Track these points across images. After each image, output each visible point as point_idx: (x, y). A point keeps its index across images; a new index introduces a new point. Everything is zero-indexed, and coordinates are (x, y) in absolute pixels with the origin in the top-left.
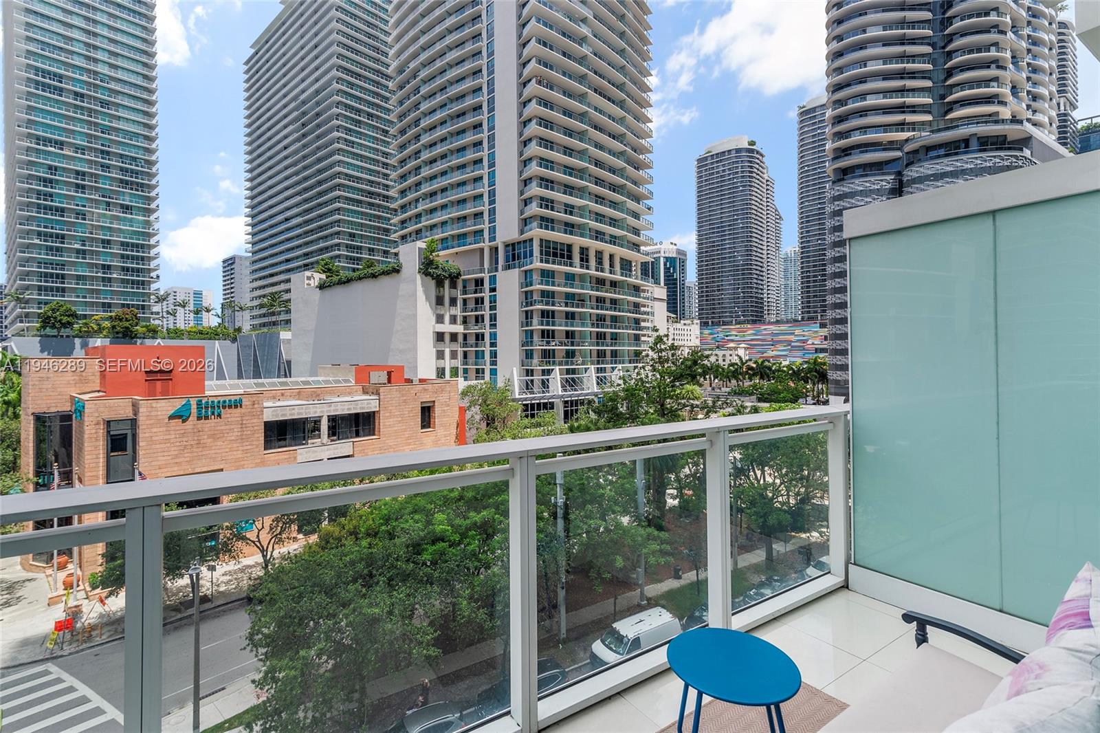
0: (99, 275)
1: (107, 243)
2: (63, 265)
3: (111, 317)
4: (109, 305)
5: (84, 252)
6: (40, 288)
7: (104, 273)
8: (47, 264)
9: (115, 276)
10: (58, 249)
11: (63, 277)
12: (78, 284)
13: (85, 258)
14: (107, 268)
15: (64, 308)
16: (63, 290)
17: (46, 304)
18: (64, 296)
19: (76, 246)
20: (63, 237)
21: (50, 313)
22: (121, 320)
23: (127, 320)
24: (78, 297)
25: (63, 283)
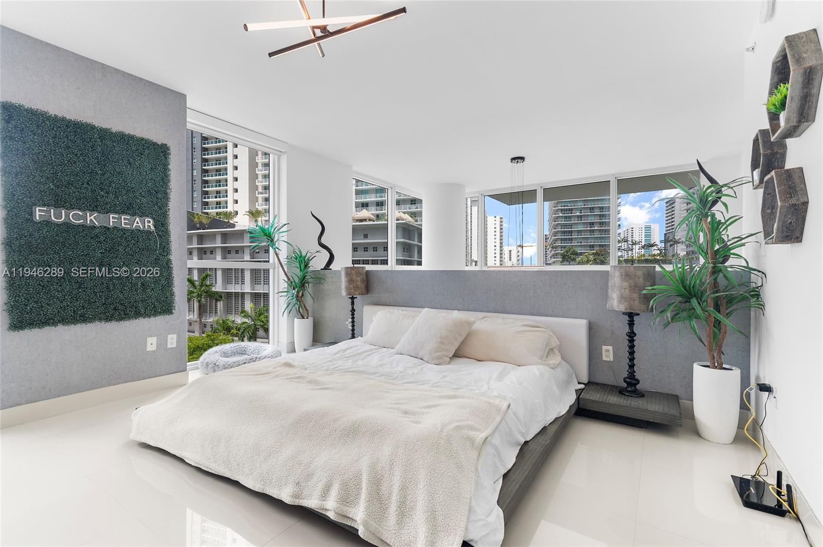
0: (588, 229)
1: (592, 209)
2: (571, 225)
3: (593, 254)
4: (593, 246)
5: (581, 217)
6: (562, 239)
7: (590, 227)
8: (565, 226)
9: (596, 228)
10: (570, 217)
11: (571, 232)
12: (578, 235)
13: (581, 220)
14: (592, 224)
15: (572, 250)
16: (571, 239)
17: (564, 248)
18: (572, 243)
19: (578, 214)
20: (572, 210)
21: (565, 254)
22: (599, 255)
23: (602, 255)
24: (578, 242)
25: (571, 236)
